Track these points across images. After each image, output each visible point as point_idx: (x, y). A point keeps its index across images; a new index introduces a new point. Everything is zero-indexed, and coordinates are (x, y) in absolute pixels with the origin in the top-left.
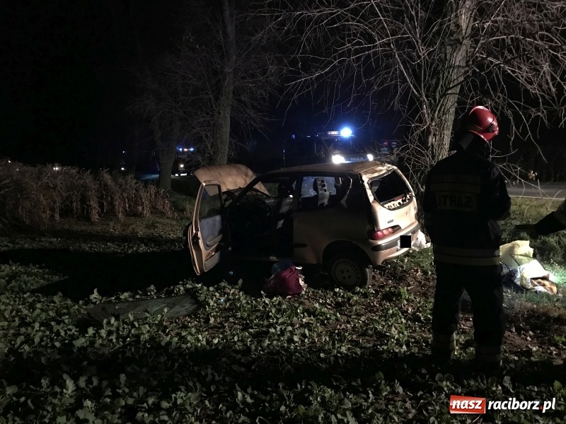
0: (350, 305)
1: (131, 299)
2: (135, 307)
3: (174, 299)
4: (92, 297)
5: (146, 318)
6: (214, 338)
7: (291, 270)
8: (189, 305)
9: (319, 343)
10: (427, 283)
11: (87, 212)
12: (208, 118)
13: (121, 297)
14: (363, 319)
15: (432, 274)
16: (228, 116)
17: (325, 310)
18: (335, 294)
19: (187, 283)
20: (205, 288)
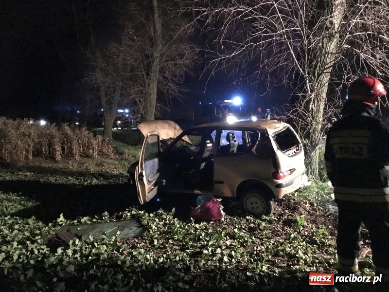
0: (260, 230)
1: (89, 222)
2: (93, 229)
3: (123, 222)
4: (59, 220)
5: (103, 239)
6: (159, 257)
7: (214, 202)
8: (136, 228)
9: (243, 262)
10: (315, 212)
11: (53, 154)
12: (141, 88)
13: (82, 220)
14: (272, 241)
15: (317, 205)
16: (155, 87)
17: (242, 234)
18: (247, 220)
19: (132, 210)
20: (147, 214)
